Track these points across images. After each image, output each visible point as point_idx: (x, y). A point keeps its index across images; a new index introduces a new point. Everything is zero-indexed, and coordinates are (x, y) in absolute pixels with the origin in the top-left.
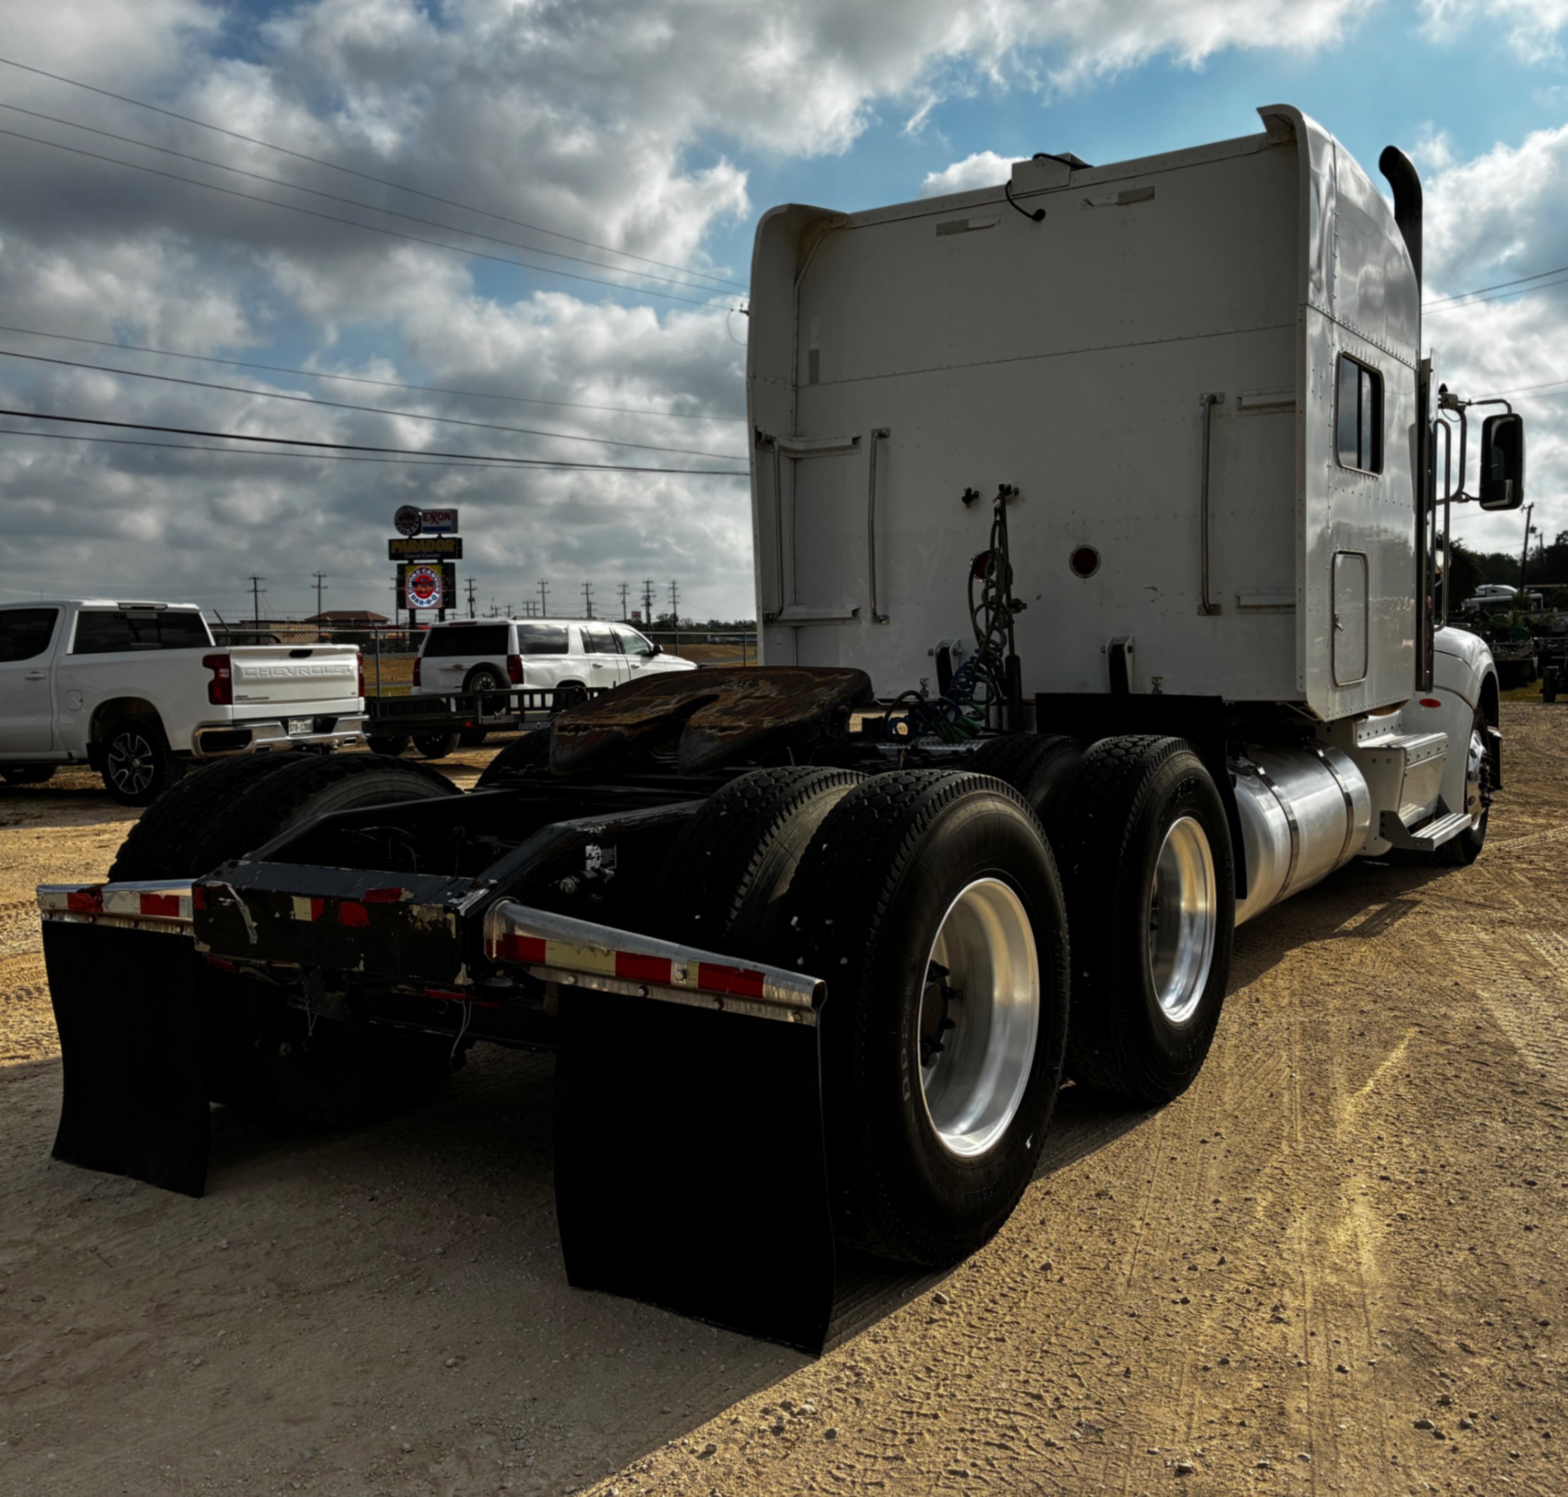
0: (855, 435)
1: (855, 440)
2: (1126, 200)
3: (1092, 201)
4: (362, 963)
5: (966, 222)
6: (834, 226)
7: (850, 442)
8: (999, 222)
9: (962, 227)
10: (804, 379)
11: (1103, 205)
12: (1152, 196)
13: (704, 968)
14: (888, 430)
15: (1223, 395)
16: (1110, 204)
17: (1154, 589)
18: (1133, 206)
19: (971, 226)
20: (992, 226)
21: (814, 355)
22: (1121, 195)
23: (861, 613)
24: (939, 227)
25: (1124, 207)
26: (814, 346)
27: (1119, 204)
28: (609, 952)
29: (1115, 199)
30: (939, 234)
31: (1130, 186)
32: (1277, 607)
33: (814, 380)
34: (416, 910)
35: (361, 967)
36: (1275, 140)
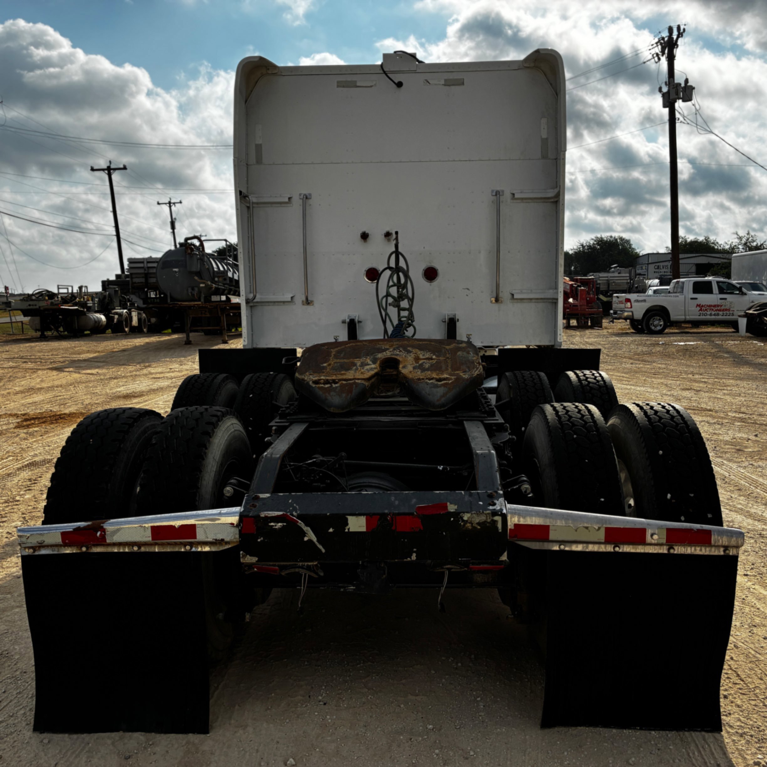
0: (289, 196)
1: (290, 198)
2: (448, 83)
3: (429, 81)
4: (414, 555)
5: (356, 82)
6: (270, 72)
7: (287, 200)
8: (375, 85)
9: (353, 85)
10: (253, 159)
11: (436, 84)
12: (463, 84)
13: (670, 531)
14: (310, 195)
15: (503, 191)
16: (439, 84)
17: (468, 289)
18: (453, 87)
19: (358, 84)
20: (371, 86)
21: (259, 148)
22: (446, 80)
23: (295, 299)
24: (338, 82)
25: (447, 87)
26: (259, 141)
27: (445, 85)
28: (599, 528)
29: (443, 82)
30: (338, 86)
31: (451, 76)
32: (531, 299)
33: (259, 161)
34: (466, 517)
35: (414, 557)
36: (526, 65)
